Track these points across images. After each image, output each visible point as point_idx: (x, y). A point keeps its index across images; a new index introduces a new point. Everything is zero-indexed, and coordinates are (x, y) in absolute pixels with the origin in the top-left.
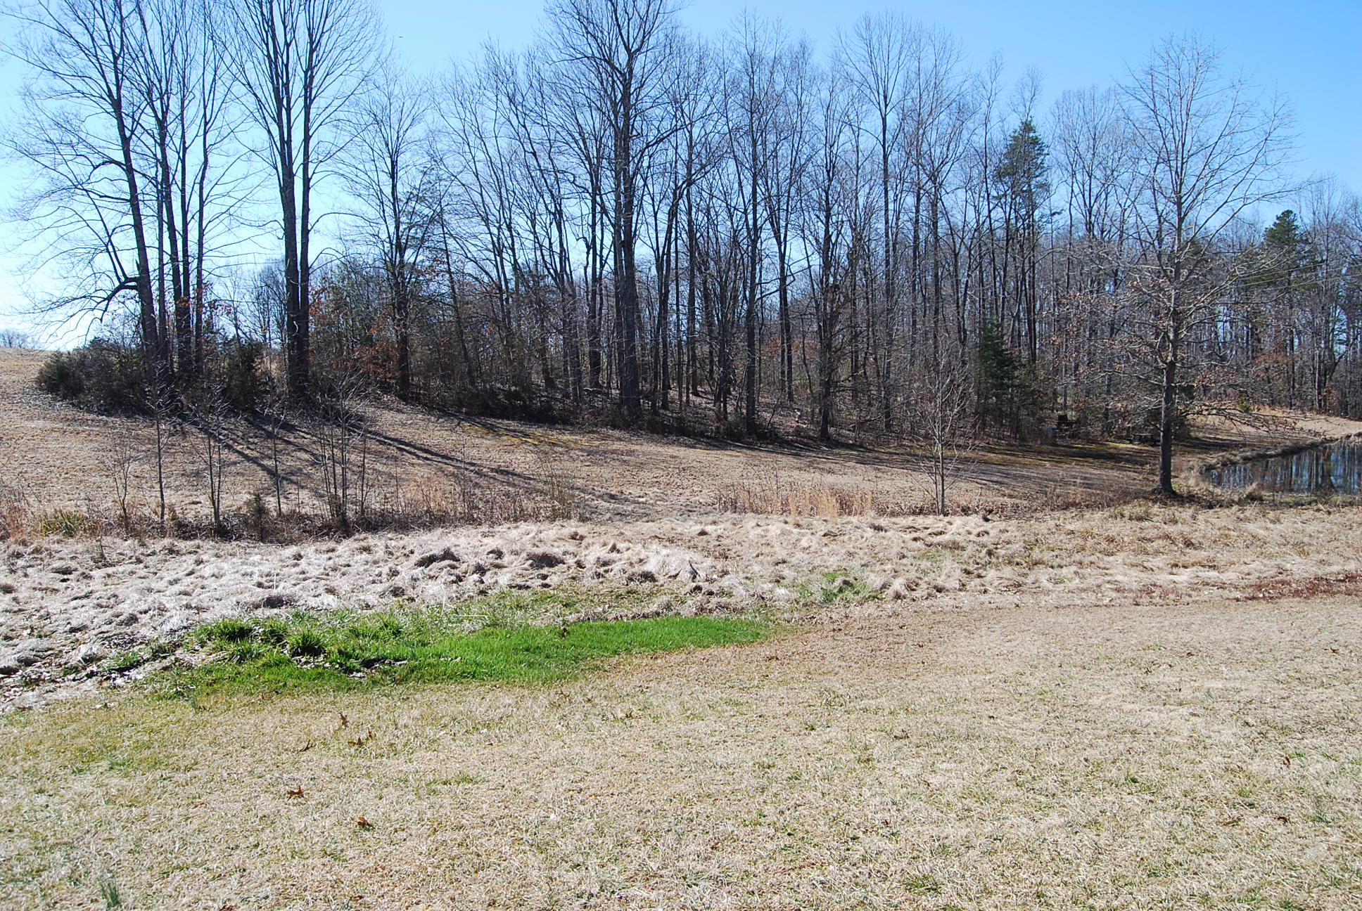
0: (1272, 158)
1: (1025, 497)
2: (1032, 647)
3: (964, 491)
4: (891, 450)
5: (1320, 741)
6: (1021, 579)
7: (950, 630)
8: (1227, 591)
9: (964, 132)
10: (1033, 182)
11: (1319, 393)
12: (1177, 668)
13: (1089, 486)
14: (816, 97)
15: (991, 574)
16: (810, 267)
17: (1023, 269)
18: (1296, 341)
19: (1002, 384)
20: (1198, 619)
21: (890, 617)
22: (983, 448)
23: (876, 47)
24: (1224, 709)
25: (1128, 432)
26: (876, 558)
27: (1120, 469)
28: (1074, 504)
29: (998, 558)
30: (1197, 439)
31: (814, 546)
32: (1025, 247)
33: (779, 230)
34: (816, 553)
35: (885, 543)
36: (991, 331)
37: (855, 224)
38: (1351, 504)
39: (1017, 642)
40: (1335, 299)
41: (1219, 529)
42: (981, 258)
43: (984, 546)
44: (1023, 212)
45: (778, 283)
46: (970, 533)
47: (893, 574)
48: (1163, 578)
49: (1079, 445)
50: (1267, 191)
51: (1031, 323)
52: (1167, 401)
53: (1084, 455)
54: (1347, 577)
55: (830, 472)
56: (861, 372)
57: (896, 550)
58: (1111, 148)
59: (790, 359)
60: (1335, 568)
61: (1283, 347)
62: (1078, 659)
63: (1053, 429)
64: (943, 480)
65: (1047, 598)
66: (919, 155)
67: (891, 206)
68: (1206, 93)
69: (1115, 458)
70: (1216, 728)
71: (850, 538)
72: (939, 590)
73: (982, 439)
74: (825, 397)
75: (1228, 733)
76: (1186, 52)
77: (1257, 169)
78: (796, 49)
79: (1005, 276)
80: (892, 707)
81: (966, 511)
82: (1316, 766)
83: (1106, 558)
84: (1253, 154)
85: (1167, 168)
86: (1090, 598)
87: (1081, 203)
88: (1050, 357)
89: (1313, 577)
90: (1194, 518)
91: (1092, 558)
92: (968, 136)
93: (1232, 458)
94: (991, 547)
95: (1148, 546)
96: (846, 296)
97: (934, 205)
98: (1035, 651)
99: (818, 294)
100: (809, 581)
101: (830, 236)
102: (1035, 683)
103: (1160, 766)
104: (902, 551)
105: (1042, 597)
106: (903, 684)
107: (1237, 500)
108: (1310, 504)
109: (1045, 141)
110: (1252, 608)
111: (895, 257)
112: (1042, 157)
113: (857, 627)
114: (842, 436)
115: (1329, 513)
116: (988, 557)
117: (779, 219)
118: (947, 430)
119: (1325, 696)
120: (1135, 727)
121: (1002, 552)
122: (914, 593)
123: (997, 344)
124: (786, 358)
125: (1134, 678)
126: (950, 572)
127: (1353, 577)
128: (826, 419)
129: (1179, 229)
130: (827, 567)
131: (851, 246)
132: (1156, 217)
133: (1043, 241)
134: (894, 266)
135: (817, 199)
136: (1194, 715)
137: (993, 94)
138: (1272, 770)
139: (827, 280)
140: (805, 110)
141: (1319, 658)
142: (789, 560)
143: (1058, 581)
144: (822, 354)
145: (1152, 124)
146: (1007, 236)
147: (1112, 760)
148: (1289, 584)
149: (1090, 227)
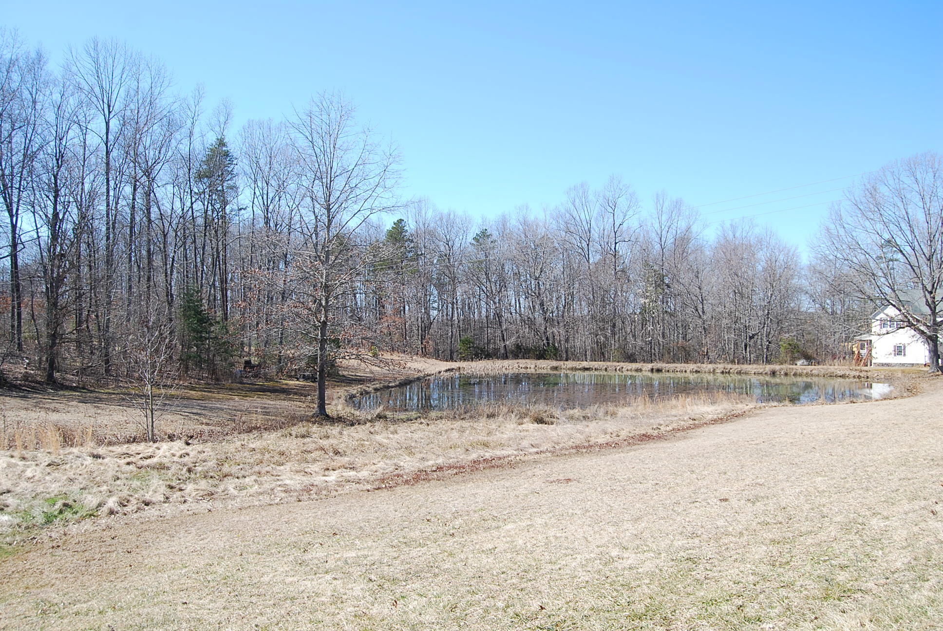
0: (389, 183)
1: (219, 424)
2: (220, 543)
3: (169, 422)
4: (110, 391)
5: (417, 585)
6: (213, 489)
7: (155, 536)
8: (361, 485)
9: (173, 141)
10: (225, 184)
11: (422, 343)
12: (326, 546)
13: (267, 414)
14: (49, 98)
15: (190, 487)
16: (39, 237)
17: (217, 249)
18: (407, 308)
19: (201, 337)
20: (341, 507)
21: (104, 530)
22: (186, 387)
23: (102, 65)
24: (356, 571)
25: (296, 372)
26: (94, 481)
27: (290, 399)
28: (256, 428)
29: (196, 474)
30: (344, 376)
31: (38, 475)
32: (219, 232)
33: (11, 204)
34: (40, 481)
35: (102, 468)
36: (192, 295)
37: (81, 205)
38: (441, 418)
39: (209, 539)
40: (430, 280)
41: (357, 440)
42: (184, 238)
43: (185, 465)
44: (218, 206)
45: (9, 249)
46: (174, 455)
47: (108, 493)
48: (318, 480)
49: (260, 382)
50: (385, 205)
51: (224, 291)
52: (321, 349)
53: (263, 390)
54: (438, 468)
55: (55, 410)
56: (84, 326)
57: (110, 474)
58: (282, 165)
59: (19, 314)
60: (431, 463)
61: (399, 312)
62: (254, 547)
63: (241, 371)
64: (152, 414)
65: (233, 502)
66: (136, 154)
67: (112, 193)
68: (346, 134)
69: (286, 392)
70: (350, 586)
71: (71, 466)
72: (147, 504)
73: (185, 380)
74: (52, 347)
75: (358, 589)
76: (334, 104)
77: (379, 190)
78: (33, 55)
79: (203, 254)
80: (101, 608)
81: (171, 438)
82: (414, 603)
83: (278, 468)
84: (377, 179)
85: (321, 183)
86: (266, 499)
87: (261, 203)
88: (238, 317)
89: (417, 470)
90: (341, 433)
91: (268, 469)
92: (176, 144)
93: (367, 389)
94: (191, 465)
95: (309, 456)
96: (71, 263)
97: (148, 194)
98: (222, 546)
99: (46, 260)
100: (32, 507)
101: (58, 214)
102: (220, 570)
103: (311, 621)
104: (117, 474)
105: (229, 502)
106: (112, 586)
107: (370, 419)
108: (416, 419)
109: (235, 156)
110: (377, 496)
111: (114, 234)
112: (232, 166)
113: (74, 542)
114: (67, 380)
115: (428, 425)
116: (188, 474)
117: (12, 195)
118: (156, 373)
119: (421, 552)
120: (293, 594)
121: (199, 469)
122: (125, 509)
123: (197, 305)
124: (16, 314)
125: (295, 557)
126: (155, 490)
127: (441, 468)
128: (52, 366)
129: (328, 227)
130: (49, 493)
131: (77, 222)
132: (313, 217)
133: (233, 229)
134: (113, 241)
135: (47, 181)
136: (335, 579)
137: (196, 115)
138: (386, 611)
139: (54, 250)
140: (38, 107)
141: (419, 527)
142: (13, 489)
143: (242, 488)
144: (49, 311)
145: (311, 151)
146: (205, 223)
147: (276, 623)
148: (402, 476)
149: (267, 222)
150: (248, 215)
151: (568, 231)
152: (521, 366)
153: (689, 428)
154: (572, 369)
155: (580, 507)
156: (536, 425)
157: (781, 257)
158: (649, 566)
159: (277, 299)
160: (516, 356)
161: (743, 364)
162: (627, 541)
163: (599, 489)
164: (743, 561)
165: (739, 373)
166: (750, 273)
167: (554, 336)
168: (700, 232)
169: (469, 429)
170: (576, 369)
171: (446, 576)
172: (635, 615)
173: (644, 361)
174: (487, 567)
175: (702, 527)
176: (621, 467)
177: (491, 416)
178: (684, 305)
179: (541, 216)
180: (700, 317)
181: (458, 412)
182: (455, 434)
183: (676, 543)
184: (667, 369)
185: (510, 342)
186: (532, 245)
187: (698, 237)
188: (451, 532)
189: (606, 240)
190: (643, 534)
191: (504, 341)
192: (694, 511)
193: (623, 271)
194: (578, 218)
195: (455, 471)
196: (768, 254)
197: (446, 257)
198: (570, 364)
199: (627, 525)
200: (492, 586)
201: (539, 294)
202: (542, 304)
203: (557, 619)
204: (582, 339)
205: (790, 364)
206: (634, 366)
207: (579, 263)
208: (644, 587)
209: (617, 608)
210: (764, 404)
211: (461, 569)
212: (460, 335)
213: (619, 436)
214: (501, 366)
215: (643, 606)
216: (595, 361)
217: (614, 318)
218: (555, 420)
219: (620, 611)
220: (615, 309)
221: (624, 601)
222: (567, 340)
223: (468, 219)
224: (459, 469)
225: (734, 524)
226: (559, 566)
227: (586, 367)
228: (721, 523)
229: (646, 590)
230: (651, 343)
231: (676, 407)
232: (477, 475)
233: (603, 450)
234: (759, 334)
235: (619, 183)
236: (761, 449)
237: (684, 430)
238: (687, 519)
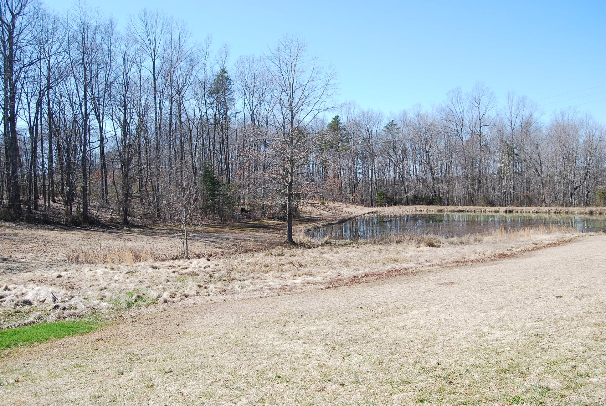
0: (330, 92)
1: (227, 248)
2: (231, 320)
3: (197, 246)
4: (161, 228)
5: (356, 348)
6: (225, 288)
7: (192, 316)
8: (317, 286)
9: (194, 71)
10: (227, 98)
11: (352, 196)
12: (297, 323)
13: (256, 241)
14: (119, 48)
15: (211, 286)
16: (116, 135)
17: (223, 139)
18: (342, 173)
19: (214, 194)
20: (305, 299)
21: (162, 312)
22: (206, 225)
23: (150, 26)
24: (317, 339)
25: (273, 215)
26: (154, 282)
27: (270, 232)
28: (250, 250)
29: (214, 278)
30: (303, 217)
31: (122, 279)
32: (224, 128)
33: (99, 115)
34: (123, 282)
35: (159, 275)
36: (208, 168)
37: (140, 114)
38: (366, 243)
39: (224, 318)
40: (357, 155)
41: (313, 258)
42: (202, 133)
43: (208, 273)
44: (222, 111)
45: (99, 143)
46: (200, 267)
47: (163, 290)
48: (290, 282)
49: (251, 222)
50: (328, 107)
51: (227, 164)
52: (289, 200)
53: (253, 227)
54: (365, 275)
55: (129, 240)
56: (144, 188)
57: (164, 278)
58: (262, 83)
59: (106, 182)
60: (361, 272)
61: (337, 175)
62: (253, 323)
63: (239, 215)
64: (187, 242)
65: (238, 296)
66: (172, 81)
67: (158, 106)
68: (302, 62)
69: (267, 227)
70: (314, 348)
71: (140, 274)
72: (186, 296)
73: (206, 221)
74: (125, 202)
75: (319, 349)
76: (293, 42)
77: (324, 97)
78: (108, 22)
79: (214, 142)
80: (164, 358)
81: (198, 256)
82: (356, 359)
83: (265, 275)
84: (322, 90)
85: (286, 94)
86: (258, 294)
87: (249, 108)
88: (236, 180)
89: (352, 276)
90: (303, 253)
91: (258, 275)
92: (195, 73)
93: (318, 225)
94: (211, 273)
95: (283, 268)
96: (135, 150)
97: (179, 106)
98: (233, 322)
99: (121, 149)
100: (119, 297)
101: (127, 120)
102: (233, 337)
103: (291, 369)
104: (167, 278)
105: (236, 295)
106: (169, 345)
107: (320, 244)
108: (350, 244)
109: (232, 78)
110: (328, 292)
111: (160, 131)
112: (231, 86)
113: (145, 319)
114: (135, 222)
115: (358, 248)
116: (210, 278)
117: (99, 109)
118: (188, 217)
119: (358, 328)
120: (279, 352)
121: (216, 275)
122: (174, 299)
123: (211, 174)
124: (104, 182)
125: (278, 330)
126: (191, 287)
127: (368, 275)
128: (127, 213)
129: (292, 122)
130: (128, 289)
131: (138, 124)
132: (282, 116)
133: (232, 125)
134: (160, 136)
135: (119, 100)
136: (305, 343)
137: (207, 54)
138: (338, 364)
139: (125, 142)
140: (113, 54)
141: (355, 312)
142: (108, 287)
143: (243, 287)
144: (124, 180)
145: (279, 74)
146: (215, 123)
147: (269, 369)
148: (343, 280)
149: (253, 119)
150: (241, 116)
151: (448, 120)
152: (417, 209)
153: (532, 250)
154: (452, 211)
155: (461, 300)
156: (428, 248)
157: (597, 133)
158: (509, 339)
159: (260, 169)
160: (414, 203)
161: (569, 207)
162: (493, 323)
163: (473, 289)
164: (575, 337)
165: (567, 213)
166: (574, 144)
167: (439, 190)
168: (539, 118)
169: (385, 250)
170: (454, 211)
171: (375, 343)
172: (502, 370)
173: (501, 206)
174: (401, 337)
175: (545, 314)
176: (487, 275)
177: (399, 242)
178: (528, 168)
179: (430, 111)
180: (539, 175)
181: (377, 240)
182: (376, 254)
183: (527, 324)
184: (516, 210)
185: (410, 194)
186: (424, 129)
187: (538, 121)
188: (376, 315)
189: (474, 125)
190: (505, 318)
191: (406, 193)
192: (539, 304)
193: (486, 145)
194: (454, 111)
195: (377, 277)
196: (588, 131)
197: (366, 140)
198: (450, 208)
199: (492, 312)
200: (405, 350)
201: (429, 162)
202: (431, 169)
203: (449, 371)
204: (458, 192)
205: (603, 207)
206: (494, 209)
207: (456, 141)
208: (507, 352)
209: (489, 365)
210: (585, 234)
211: (384, 338)
212: (377, 190)
213: (484, 255)
214: (404, 210)
215: (506, 364)
216: (467, 206)
217: (480, 177)
218: (441, 244)
219: (491, 367)
220: (480, 171)
221: (493, 361)
222: (448, 192)
223: (381, 114)
224: (380, 276)
225: (567, 312)
226: (448, 338)
227: (461, 210)
228: (558, 311)
229: (508, 354)
230: (505, 193)
231: (522, 235)
232: (392, 280)
233: (474, 264)
234: (581, 186)
235: (483, 86)
236: (584, 263)
237: (529, 251)
238: (534, 309)
